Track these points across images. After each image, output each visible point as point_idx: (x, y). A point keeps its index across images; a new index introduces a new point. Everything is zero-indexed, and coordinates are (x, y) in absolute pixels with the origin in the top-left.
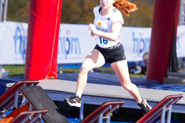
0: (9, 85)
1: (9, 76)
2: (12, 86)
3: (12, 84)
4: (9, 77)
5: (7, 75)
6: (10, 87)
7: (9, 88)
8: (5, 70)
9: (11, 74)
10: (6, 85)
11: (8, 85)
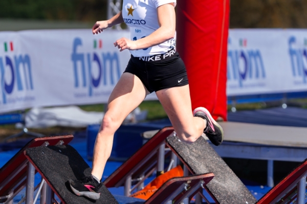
1: (148, 119)
4: (149, 122)
5: (143, 117)
6: (151, 137)
8: (141, 110)
9: (151, 116)
10: (143, 135)
11: (147, 135)
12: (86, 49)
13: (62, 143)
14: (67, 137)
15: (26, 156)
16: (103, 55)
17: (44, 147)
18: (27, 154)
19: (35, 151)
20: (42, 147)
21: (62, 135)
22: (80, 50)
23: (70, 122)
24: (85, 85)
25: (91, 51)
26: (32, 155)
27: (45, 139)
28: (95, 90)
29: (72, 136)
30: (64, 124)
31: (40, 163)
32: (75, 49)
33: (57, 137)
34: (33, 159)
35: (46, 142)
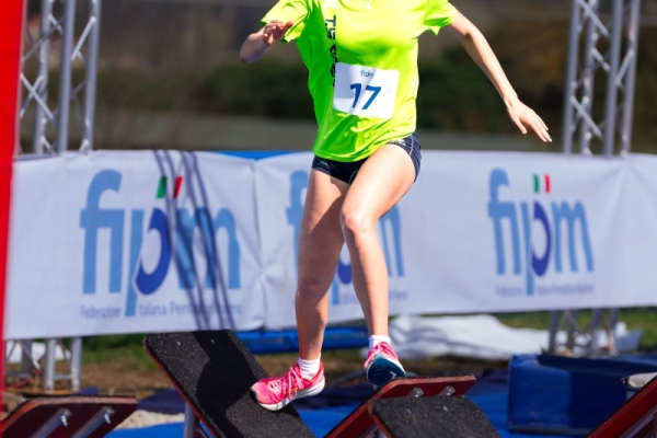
0: (638, 380)
1: (641, 348)
2: (649, 383)
3: (647, 377)
4: (642, 354)
5: (633, 344)
6: (642, 386)
7: (637, 391)
8: (629, 327)
9: (649, 342)
10: (627, 381)
11: (635, 381)
12: (518, 192)
13: (450, 391)
14: (462, 379)
15: (373, 417)
16: (554, 206)
17: (411, 399)
18: (375, 413)
19: (392, 406)
20: (407, 398)
21: (452, 375)
22: (505, 195)
23: (476, 347)
24: (517, 270)
25: (530, 198)
26: (384, 415)
27: (415, 381)
28: (538, 281)
29: (473, 378)
30: (462, 351)
31: (402, 432)
32: (494, 193)
33: (440, 380)
34: (387, 423)
35: (416, 389)
